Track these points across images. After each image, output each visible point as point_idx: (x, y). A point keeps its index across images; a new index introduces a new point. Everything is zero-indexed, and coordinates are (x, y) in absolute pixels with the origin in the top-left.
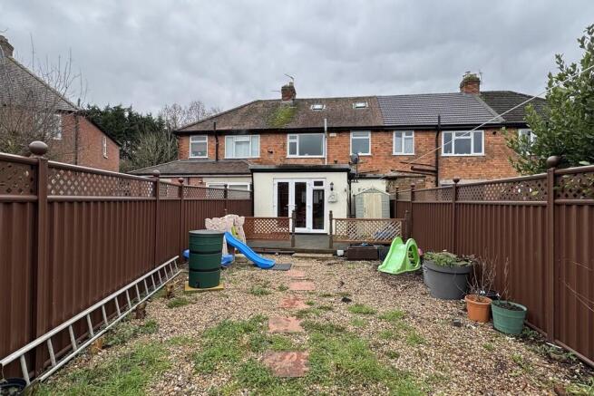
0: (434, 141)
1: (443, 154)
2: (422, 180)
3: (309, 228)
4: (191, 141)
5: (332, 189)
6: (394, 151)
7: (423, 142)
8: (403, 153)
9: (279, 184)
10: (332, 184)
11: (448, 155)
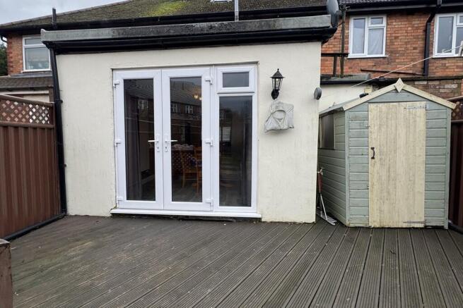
0: (420, 33)
1: (436, 54)
2: (454, 86)
3: (210, 203)
4: (24, 45)
5: (275, 94)
6: (350, 51)
7: (401, 34)
8: (366, 55)
9: (128, 83)
10: (278, 76)
11: (444, 55)
